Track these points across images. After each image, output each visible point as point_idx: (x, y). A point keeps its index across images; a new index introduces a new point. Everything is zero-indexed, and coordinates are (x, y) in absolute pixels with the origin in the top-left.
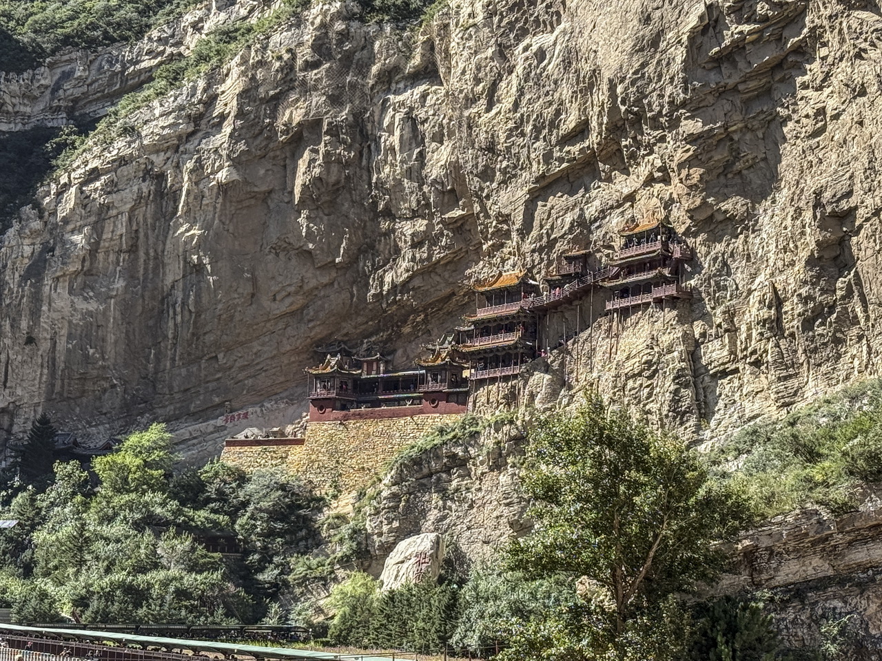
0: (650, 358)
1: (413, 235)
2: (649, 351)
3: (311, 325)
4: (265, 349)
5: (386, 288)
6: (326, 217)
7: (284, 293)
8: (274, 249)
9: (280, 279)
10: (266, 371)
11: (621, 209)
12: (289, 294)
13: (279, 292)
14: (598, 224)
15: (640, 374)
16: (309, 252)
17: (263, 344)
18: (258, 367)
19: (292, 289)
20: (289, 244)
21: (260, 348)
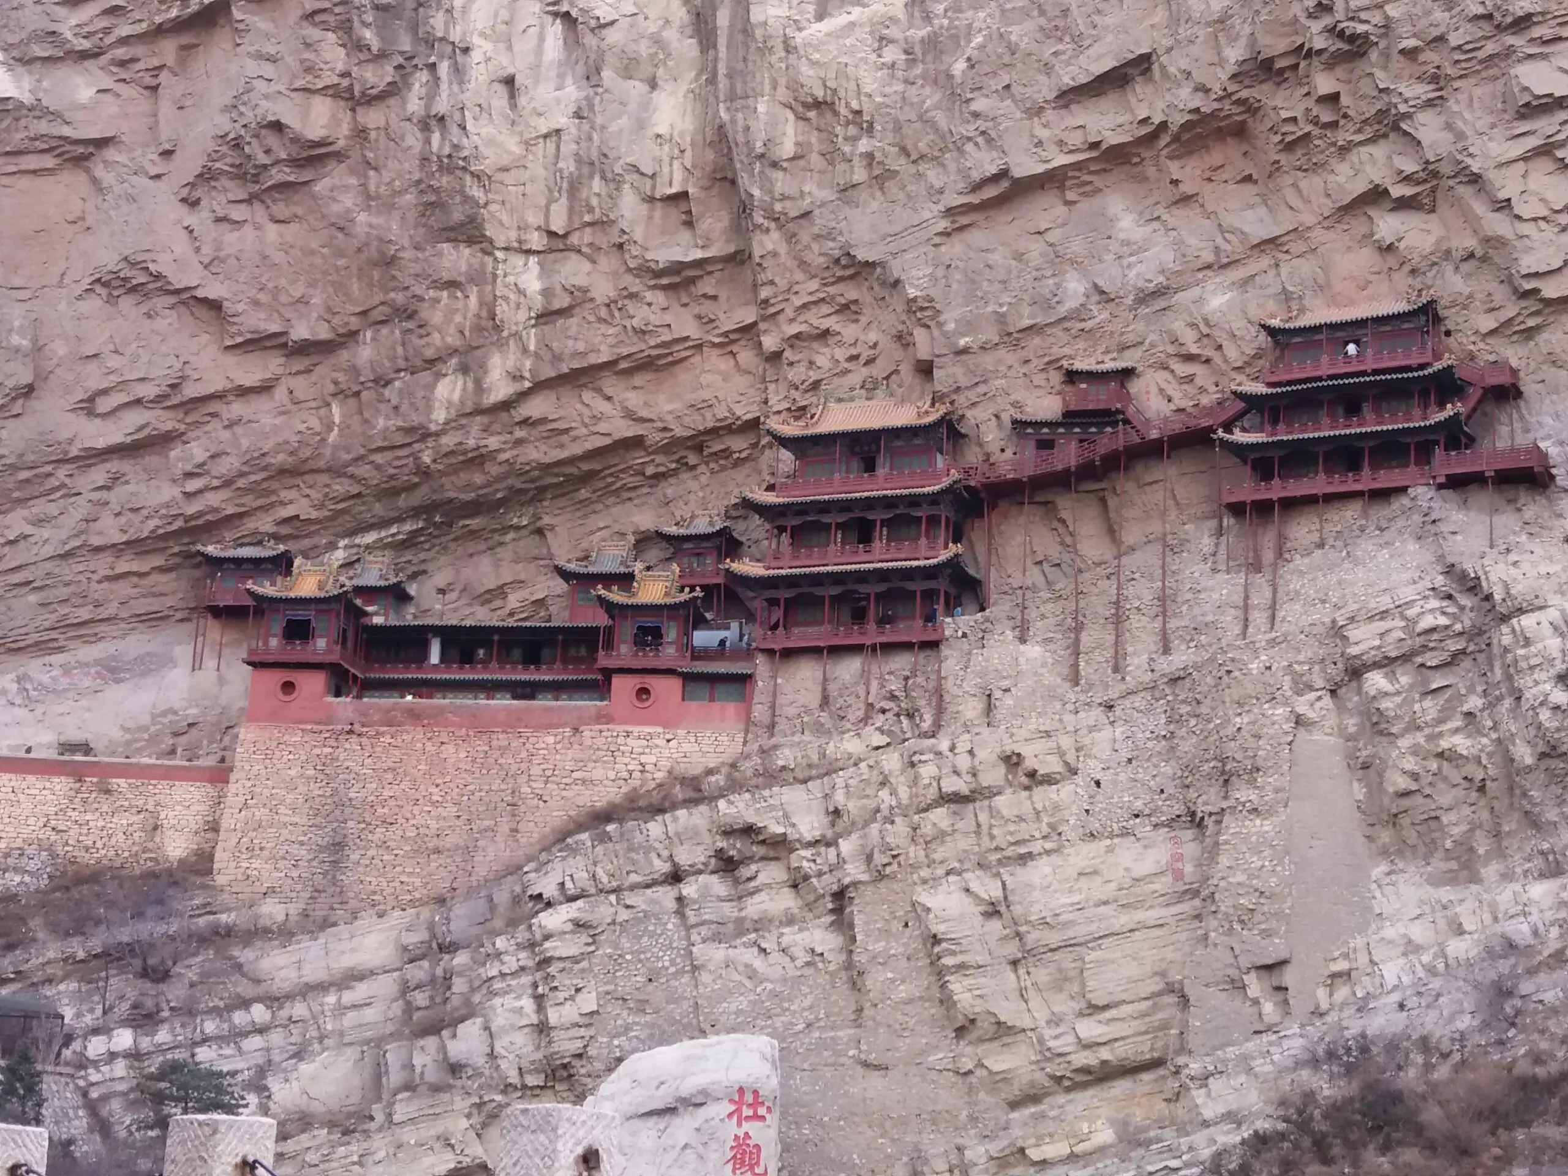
0: (1443, 621)
1: (546, 293)
2: (1434, 603)
3: (193, 485)
4: (46, 533)
5: (440, 415)
6: (275, 227)
7: (118, 399)
8: (106, 285)
9: (114, 362)
10: (41, 588)
11: (1237, 274)
12: (138, 402)
13: (105, 392)
14: (1161, 303)
15: (1405, 658)
16: (215, 306)
17: (39, 522)
18: (17, 578)
19: (148, 391)
20: (158, 277)
21: (29, 530)
